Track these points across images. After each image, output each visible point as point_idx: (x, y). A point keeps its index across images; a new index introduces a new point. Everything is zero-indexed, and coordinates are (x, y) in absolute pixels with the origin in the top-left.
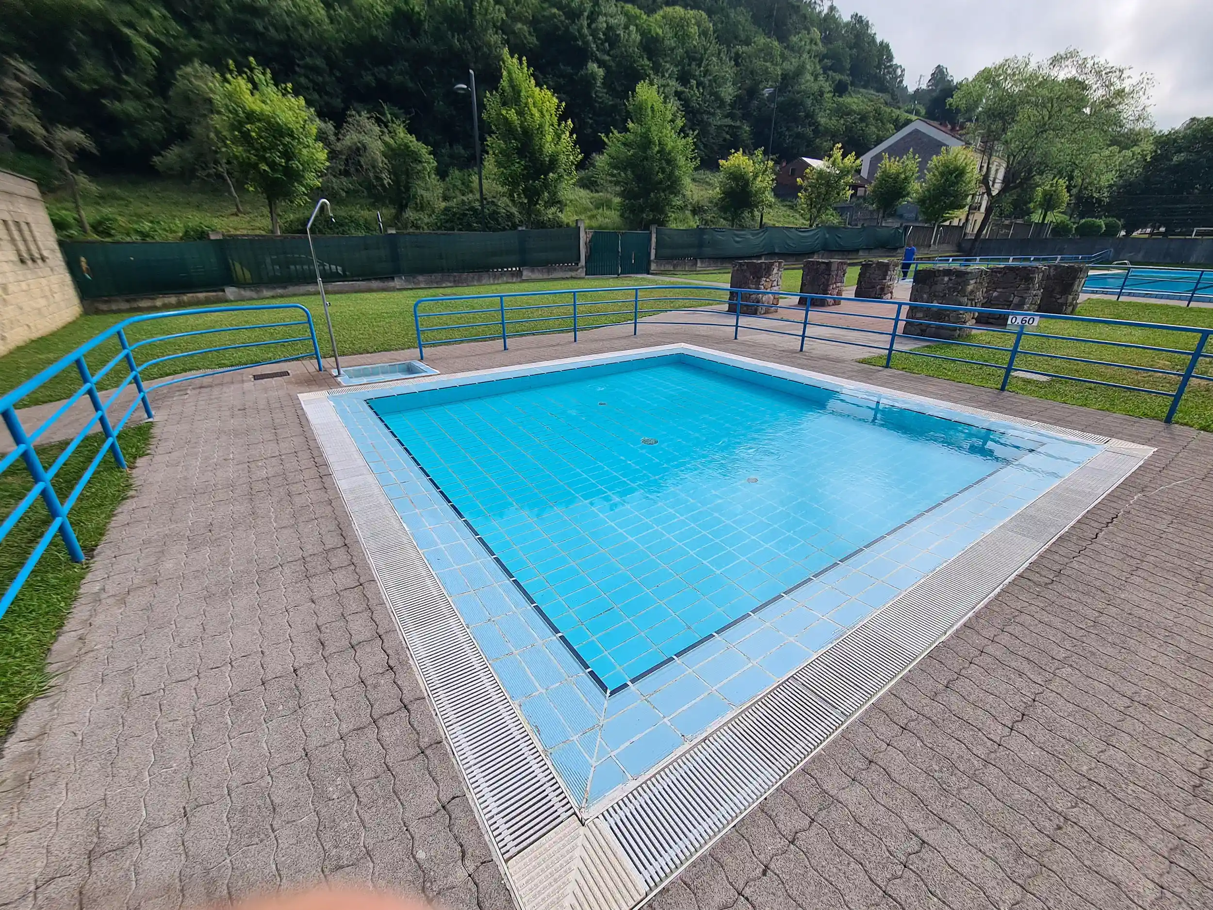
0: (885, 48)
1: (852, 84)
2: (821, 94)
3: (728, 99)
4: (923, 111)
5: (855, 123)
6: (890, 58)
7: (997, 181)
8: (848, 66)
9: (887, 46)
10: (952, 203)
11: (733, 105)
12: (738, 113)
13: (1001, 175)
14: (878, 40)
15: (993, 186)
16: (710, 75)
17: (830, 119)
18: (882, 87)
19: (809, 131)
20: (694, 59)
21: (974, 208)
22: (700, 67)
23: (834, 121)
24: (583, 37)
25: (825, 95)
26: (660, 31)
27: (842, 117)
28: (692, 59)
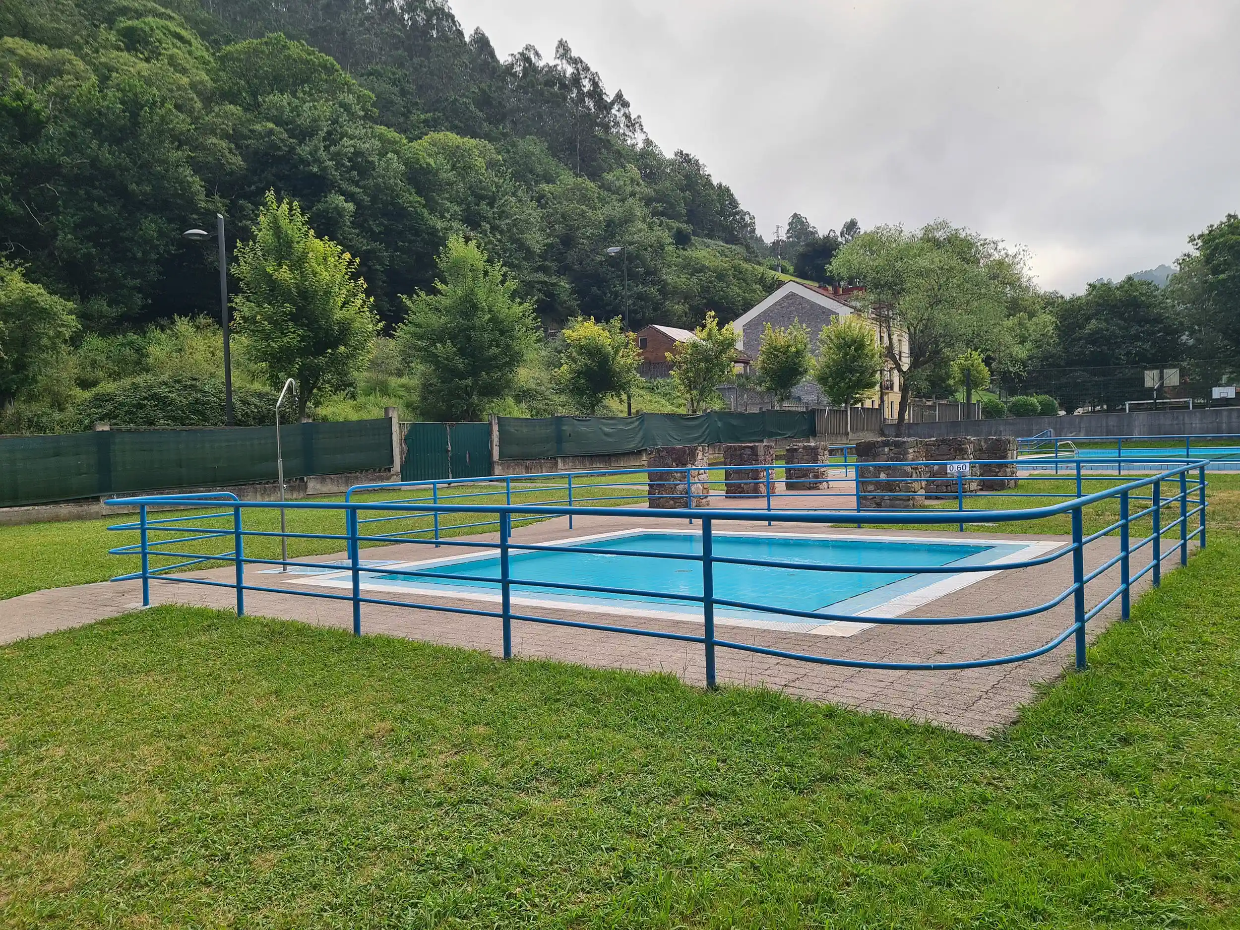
0: (724, 192)
1: (695, 233)
2: (662, 247)
3: (537, 249)
4: (791, 269)
5: (711, 282)
6: (734, 203)
7: (903, 355)
8: (684, 211)
9: (727, 190)
10: (859, 380)
11: (543, 256)
12: (553, 265)
13: (906, 349)
14: (715, 182)
15: (900, 359)
16: (507, 217)
17: (679, 277)
18: (732, 239)
19: (653, 290)
20: (483, 198)
21: (886, 388)
22: (492, 207)
23: (684, 279)
24: (318, 161)
25: (666, 249)
26: (431, 161)
27: (692, 275)
28: (480, 198)
